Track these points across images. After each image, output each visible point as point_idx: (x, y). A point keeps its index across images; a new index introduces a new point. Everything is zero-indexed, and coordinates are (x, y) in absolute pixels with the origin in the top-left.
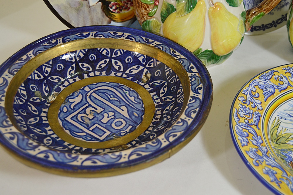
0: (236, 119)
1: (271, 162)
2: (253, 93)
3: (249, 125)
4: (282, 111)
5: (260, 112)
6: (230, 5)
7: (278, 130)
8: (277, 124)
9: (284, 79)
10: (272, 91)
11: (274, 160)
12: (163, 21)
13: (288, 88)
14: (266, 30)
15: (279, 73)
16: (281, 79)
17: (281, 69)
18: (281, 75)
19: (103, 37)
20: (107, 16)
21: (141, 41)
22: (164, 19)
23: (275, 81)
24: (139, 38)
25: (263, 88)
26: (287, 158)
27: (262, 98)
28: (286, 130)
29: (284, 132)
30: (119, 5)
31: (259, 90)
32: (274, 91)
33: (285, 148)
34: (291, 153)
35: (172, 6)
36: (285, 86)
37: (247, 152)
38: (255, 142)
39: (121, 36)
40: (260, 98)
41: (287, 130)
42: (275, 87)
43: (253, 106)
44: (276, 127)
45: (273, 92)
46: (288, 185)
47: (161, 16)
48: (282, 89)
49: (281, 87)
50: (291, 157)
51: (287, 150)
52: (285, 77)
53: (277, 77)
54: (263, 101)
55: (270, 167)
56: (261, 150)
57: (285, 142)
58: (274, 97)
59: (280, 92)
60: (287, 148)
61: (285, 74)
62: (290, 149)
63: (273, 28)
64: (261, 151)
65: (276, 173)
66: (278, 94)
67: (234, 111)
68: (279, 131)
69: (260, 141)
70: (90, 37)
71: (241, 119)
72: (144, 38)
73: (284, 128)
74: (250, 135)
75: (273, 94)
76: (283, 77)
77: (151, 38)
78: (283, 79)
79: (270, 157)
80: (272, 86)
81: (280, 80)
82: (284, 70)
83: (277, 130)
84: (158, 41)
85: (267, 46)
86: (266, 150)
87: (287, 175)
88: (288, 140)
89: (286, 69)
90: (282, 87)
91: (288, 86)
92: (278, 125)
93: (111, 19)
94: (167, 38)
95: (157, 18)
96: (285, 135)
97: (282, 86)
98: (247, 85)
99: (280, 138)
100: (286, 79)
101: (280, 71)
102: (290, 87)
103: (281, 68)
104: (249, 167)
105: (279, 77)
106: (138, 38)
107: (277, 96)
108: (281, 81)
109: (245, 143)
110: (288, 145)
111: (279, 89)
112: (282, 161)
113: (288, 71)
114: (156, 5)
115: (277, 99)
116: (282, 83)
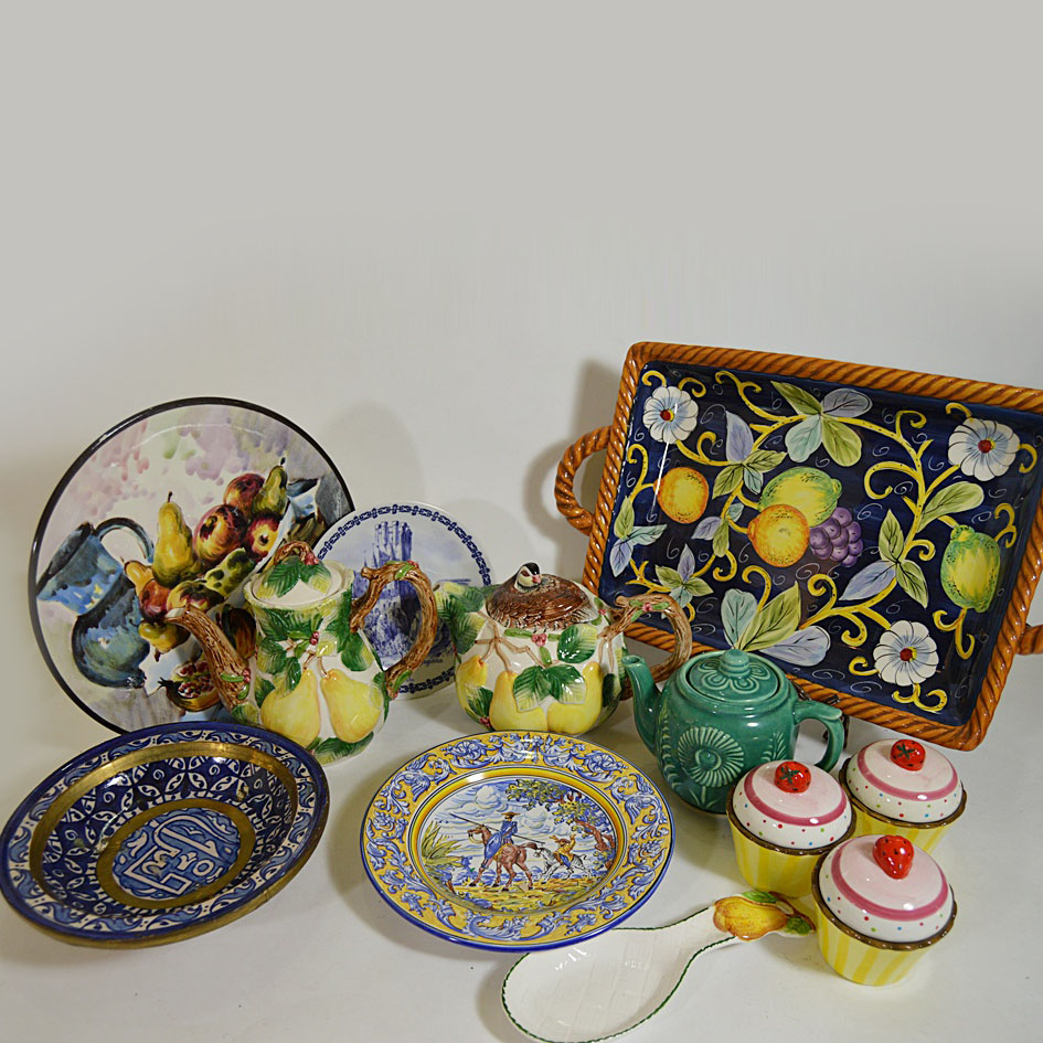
0: (369, 834)
1: (415, 885)
2: (397, 793)
3: (388, 839)
4: (442, 811)
5: (406, 818)
6: (353, 670)
8: (434, 831)
10: (426, 785)
11: (421, 881)
12: (260, 705)
13: (449, 777)
14: (435, 687)
15: (436, 756)
16: (439, 766)
17: (439, 750)
18: (439, 760)
19: (171, 742)
20: (178, 705)
21: (230, 740)
22: (260, 701)
23: (430, 770)
24: (226, 736)
25: (412, 783)
26: (444, 876)
27: (409, 798)
28: (447, 837)
29: (443, 840)
30: (195, 685)
31: (405, 787)
32: (428, 785)
33: (442, 864)
34: (451, 868)
35: (268, 682)
36: (445, 774)
37: (381, 877)
38: (395, 862)
39: (198, 737)
40: (407, 799)
41: (449, 837)
42: (430, 778)
43: (396, 810)
44: (432, 836)
46: (434, 911)
47: (256, 698)
48: (440, 779)
49: (439, 777)
50: (451, 874)
51: (445, 865)
52: (445, 761)
53: (432, 763)
54: (411, 802)
55: (413, 892)
57: (444, 855)
58: (429, 794)
59: (438, 784)
60: (446, 862)
61: (445, 758)
62: (450, 864)
63: (445, 682)
64: (402, 872)
65: (421, 898)
66: (434, 787)
67: (368, 823)
68: (436, 840)
69: (403, 859)
70: (151, 745)
71: (376, 832)
72: (233, 735)
73: (444, 836)
74: (389, 853)
75: (426, 789)
76: (442, 762)
77: (244, 734)
78: (442, 765)
79: (416, 879)
80: (425, 778)
82: (444, 750)
83: (433, 839)
84: (253, 736)
85: (433, 713)
86: (410, 870)
87: (436, 898)
88: (450, 850)
91: (450, 774)
92: (436, 832)
93: (185, 709)
94: (269, 731)
95: (251, 702)
96: (444, 845)
98: (388, 783)
99: (436, 851)
100: (447, 764)
101: (438, 753)
102: (453, 775)
103: (438, 748)
104: (383, 896)
105: (436, 763)
106: (224, 736)
107: (432, 791)
108: (438, 768)
109: (380, 865)
110: (448, 859)
111: (436, 780)
112: (436, 881)
114: (247, 683)
115: (432, 795)
116: (440, 771)
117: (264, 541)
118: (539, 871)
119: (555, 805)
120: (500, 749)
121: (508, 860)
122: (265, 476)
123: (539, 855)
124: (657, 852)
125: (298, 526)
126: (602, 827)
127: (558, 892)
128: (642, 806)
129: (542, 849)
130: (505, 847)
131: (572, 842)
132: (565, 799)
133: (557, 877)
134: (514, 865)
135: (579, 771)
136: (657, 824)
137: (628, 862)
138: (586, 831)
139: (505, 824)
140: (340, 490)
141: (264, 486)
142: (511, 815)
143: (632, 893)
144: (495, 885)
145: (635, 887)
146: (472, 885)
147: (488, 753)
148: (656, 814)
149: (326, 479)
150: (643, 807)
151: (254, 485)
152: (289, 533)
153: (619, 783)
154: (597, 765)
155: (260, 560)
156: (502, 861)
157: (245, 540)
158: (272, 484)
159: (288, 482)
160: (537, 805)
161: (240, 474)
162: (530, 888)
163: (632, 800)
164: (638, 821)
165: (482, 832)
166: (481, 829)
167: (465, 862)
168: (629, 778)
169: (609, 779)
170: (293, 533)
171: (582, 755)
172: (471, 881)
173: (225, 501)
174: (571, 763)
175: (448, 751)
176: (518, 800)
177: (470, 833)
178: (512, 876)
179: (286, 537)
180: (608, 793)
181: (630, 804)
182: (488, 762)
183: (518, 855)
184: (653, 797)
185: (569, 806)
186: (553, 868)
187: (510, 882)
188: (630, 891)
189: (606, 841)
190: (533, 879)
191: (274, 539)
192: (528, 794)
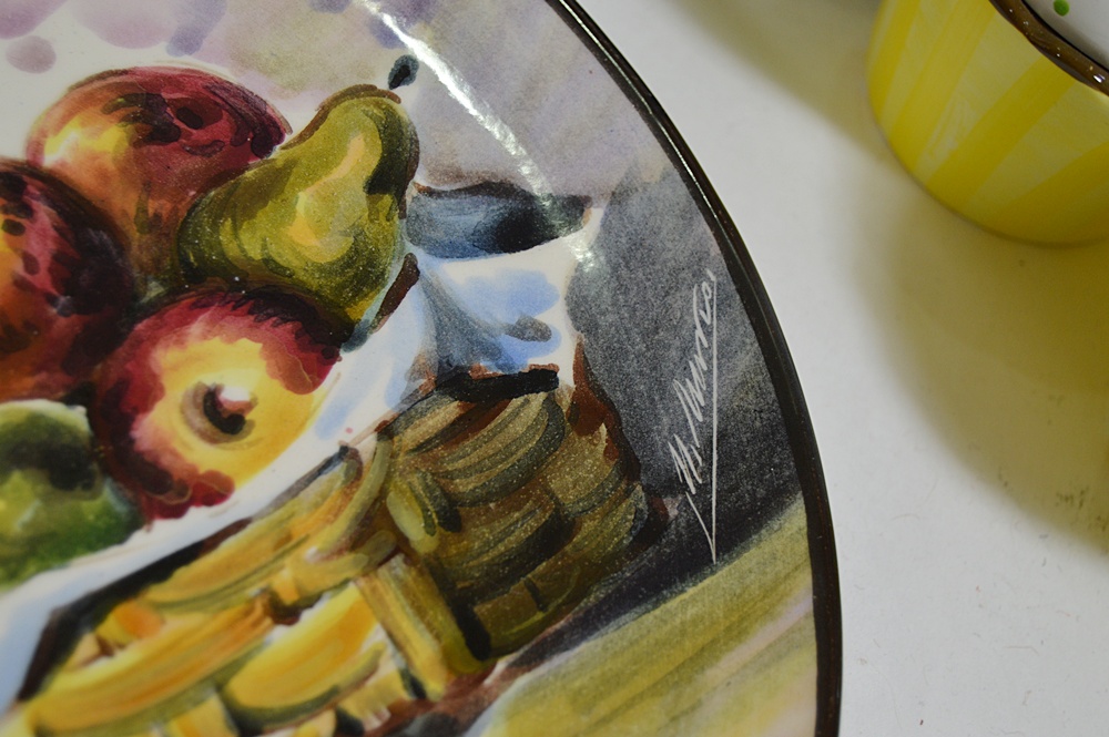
117: (224, 420)
122: (296, 115)
125: (447, 411)
140: (715, 273)
141: (277, 153)
149: (635, 206)
151: (222, 128)
152: (386, 431)
155: (176, 512)
157: (106, 372)
158: (327, 161)
159: (421, 178)
161: (155, 57)
170: (410, 436)
173: (36, 147)
179: (367, 445)
191: (288, 430)
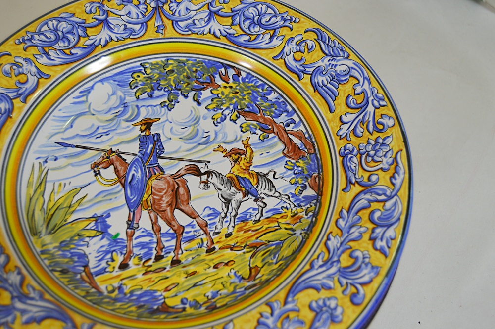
1: (35, 309)
7: (45, 196)
8: (40, 181)
9: (26, 67)
10: (7, 107)
11: (42, 297)
13: (40, 85)
15: (10, 55)
16: (21, 70)
17: (12, 45)
18: (18, 60)
23: (8, 81)
26: (76, 262)
28: (63, 185)
29: (58, 193)
32: (11, 108)
33: (66, 237)
34: (82, 243)
36: (32, 81)
41: (65, 184)
42: (11, 95)
44: (39, 191)
45: (9, 109)
48: (27, 92)
49: (24, 89)
50: (85, 254)
51: (72, 239)
52: (26, 60)
53: (7, 68)
56: (7, 286)
57: (66, 221)
58: (14, 123)
59: (25, 102)
60: (73, 234)
61: (24, 55)
62: (79, 235)
64: (6, 289)
66: (20, 108)
73: (57, 184)
75: (10, 115)
76: (24, 63)
78: (24, 68)
79: (32, 295)
80: (3, 97)
81: (17, 72)
82: (20, 43)
83: (43, 196)
86: (18, 278)
87: (75, 326)
88: (72, 209)
89: (24, 41)
90: (26, 89)
91: (40, 80)
92: (42, 182)
96: (61, 201)
97: (25, 87)
99: (53, 215)
100: (31, 65)
101: (13, 50)
102: (45, 80)
103: (11, 41)
105: (15, 67)
107: (20, 115)
108: (20, 74)
110: (74, 225)
111: (20, 95)
112: (65, 280)
113: (29, 43)
115: (22, 123)
116: (22, 78)
118: (216, 214)
119: (206, 94)
120: (105, 22)
121: (164, 205)
123: (206, 183)
124: (390, 160)
126: (283, 118)
127: (255, 247)
128: (337, 79)
129: (209, 173)
130: (154, 182)
131: (249, 151)
132: (218, 81)
133: (244, 220)
134: (177, 212)
135: (228, 36)
136: (370, 109)
137: (349, 182)
138: (263, 129)
139: (143, 141)
142: (148, 124)
143: (379, 244)
144: (159, 258)
145: (379, 230)
146: (124, 266)
147: (89, 31)
148: (364, 92)
150: (339, 82)
153: (293, 46)
154: (253, 23)
156: (155, 209)
160: (181, 98)
162: (210, 251)
163: (319, 71)
164: (340, 107)
165: (112, 163)
166: (111, 158)
167: (101, 223)
168: (305, 36)
169: (276, 42)
171: (227, 10)
172: (119, 259)
174: (215, 26)
175: (27, 42)
176: (151, 96)
177: (96, 169)
178: (178, 232)
180: (279, 64)
181: (320, 79)
182: (93, 47)
183: (176, 193)
184: (350, 63)
185: (227, 91)
186: (234, 204)
187: (178, 247)
188: (373, 240)
189: (296, 141)
190: (211, 230)
192: (163, 82)
